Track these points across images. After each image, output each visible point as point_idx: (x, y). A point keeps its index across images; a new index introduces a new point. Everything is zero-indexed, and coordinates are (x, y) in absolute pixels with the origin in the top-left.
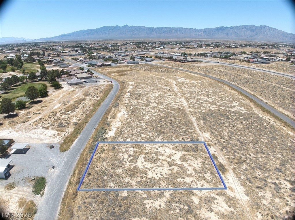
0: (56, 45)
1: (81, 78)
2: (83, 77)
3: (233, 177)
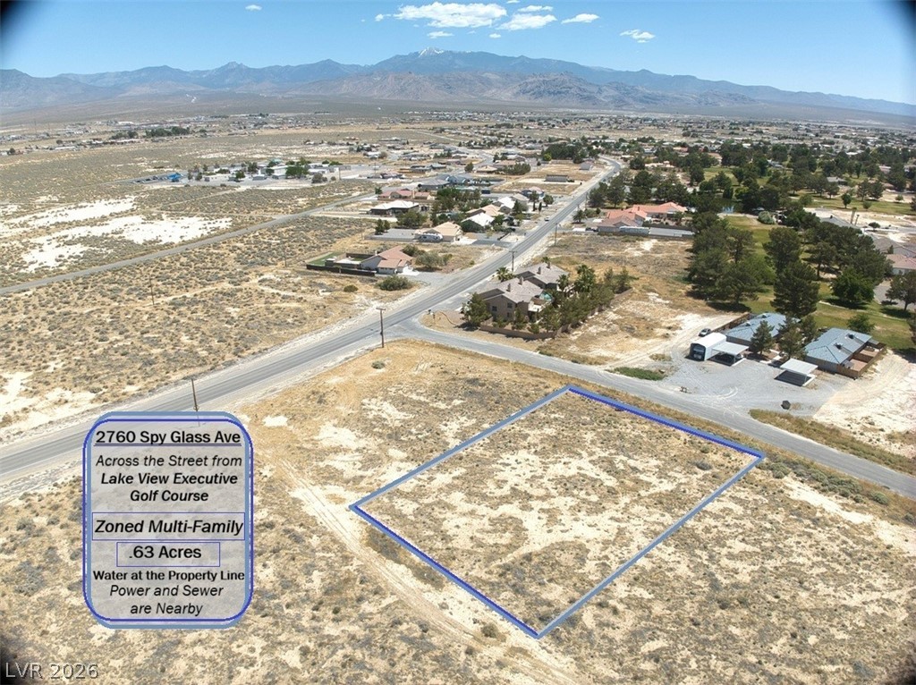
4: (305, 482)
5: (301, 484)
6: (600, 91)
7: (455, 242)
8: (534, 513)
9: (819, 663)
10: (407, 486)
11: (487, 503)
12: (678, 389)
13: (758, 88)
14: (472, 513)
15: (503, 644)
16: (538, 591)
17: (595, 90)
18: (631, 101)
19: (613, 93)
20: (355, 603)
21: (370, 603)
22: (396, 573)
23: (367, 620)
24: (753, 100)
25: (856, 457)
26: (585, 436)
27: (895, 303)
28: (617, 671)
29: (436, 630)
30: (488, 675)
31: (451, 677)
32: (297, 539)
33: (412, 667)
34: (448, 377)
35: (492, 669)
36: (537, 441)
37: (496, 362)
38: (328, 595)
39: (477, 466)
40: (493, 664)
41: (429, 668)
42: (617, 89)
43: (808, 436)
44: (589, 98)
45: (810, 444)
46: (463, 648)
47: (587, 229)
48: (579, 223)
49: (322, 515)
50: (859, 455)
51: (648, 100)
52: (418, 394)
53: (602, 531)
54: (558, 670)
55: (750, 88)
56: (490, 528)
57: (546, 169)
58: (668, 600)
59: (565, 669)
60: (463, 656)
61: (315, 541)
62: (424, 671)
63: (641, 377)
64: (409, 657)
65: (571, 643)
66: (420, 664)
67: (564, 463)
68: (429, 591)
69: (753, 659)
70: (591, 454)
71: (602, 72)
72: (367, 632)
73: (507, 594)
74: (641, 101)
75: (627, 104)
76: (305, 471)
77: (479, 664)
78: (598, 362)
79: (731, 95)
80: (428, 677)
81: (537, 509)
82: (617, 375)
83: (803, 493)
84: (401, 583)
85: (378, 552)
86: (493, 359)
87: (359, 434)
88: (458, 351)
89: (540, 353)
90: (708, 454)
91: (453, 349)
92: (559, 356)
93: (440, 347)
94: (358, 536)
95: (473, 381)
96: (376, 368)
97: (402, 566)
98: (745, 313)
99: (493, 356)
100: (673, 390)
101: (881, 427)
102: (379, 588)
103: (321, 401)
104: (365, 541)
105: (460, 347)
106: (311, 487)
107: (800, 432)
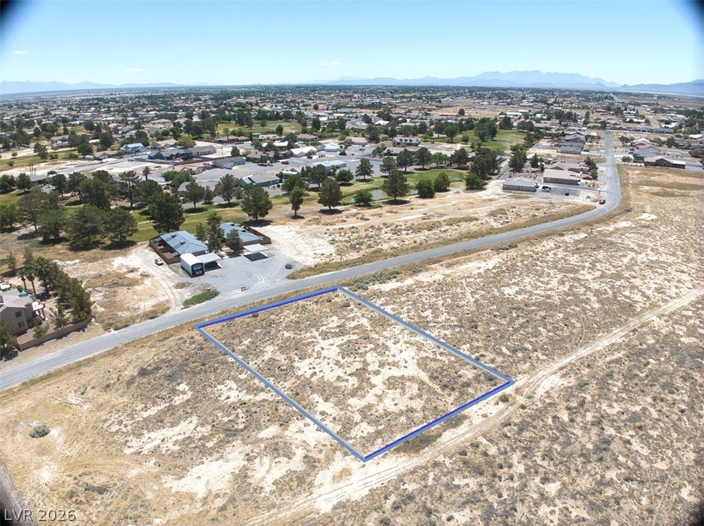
0: (645, 104)
1: (551, 178)
2: (557, 179)
3: (393, 470)
4: (301, 501)
8: (382, 370)
11: (367, 388)
12: (239, 291)
14: (379, 397)
16: (466, 378)
26: (286, 336)
28: (525, 363)
29: (509, 419)
30: (539, 403)
32: (408, 499)
35: (534, 400)
36: (283, 356)
39: (311, 388)
40: (530, 400)
43: (327, 271)
46: (521, 410)
52: (144, 410)
53: (407, 349)
54: (529, 380)
56: (399, 390)
58: (471, 340)
60: (528, 411)
63: (210, 298)
64: (535, 431)
67: (322, 349)
68: (471, 422)
70: (314, 337)
73: (470, 390)
77: (532, 405)
78: (162, 308)
81: (378, 368)
82: (193, 307)
83: (384, 287)
84: (464, 434)
85: (427, 446)
86: (103, 356)
87: (210, 459)
88: (59, 373)
89: (115, 330)
90: (333, 300)
91: (49, 376)
92: (134, 322)
93: (34, 382)
94: (404, 459)
95: (143, 372)
96: (46, 434)
97: (444, 433)
98: (139, 244)
99: (96, 354)
100: (238, 294)
101: (328, 254)
102: (472, 445)
103: (101, 490)
104: (412, 455)
105: (52, 369)
106: (314, 496)
107: (322, 272)
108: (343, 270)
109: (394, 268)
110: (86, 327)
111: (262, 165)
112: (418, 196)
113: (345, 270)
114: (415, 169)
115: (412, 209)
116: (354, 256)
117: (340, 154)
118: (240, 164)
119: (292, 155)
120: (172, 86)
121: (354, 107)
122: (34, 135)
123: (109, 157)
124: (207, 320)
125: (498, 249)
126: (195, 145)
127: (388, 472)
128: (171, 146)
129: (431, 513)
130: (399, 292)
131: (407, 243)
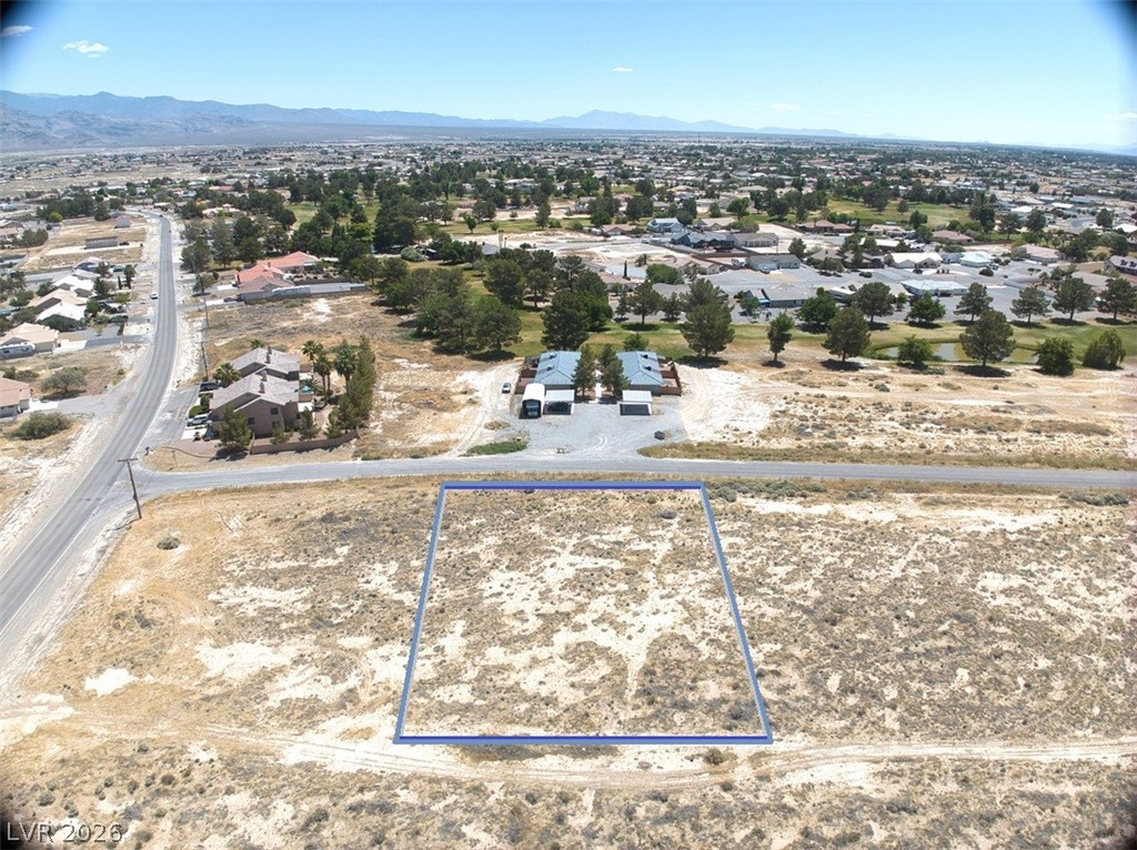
4: (281, 737)
5: (279, 743)
6: (49, 125)
7: (57, 351)
8: (591, 627)
9: (934, 628)
10: (424, 670)
11: (536, 643)
12: (553, 452)
13: (254, 107)
14: (535, 661)
15: (739, 761)
16: (698, 696)
17: (42, 124)
18: (94, 134)
19: (68, 125)
20: (561, 828)
21: (572, 815)
22: (553, 768)
23: (600, 833)
24: (252, 122)
25: (759, 462)
26: (532, 531)
27: (625, 319)
28: (841, 719)
29: (675, 791)
30: (768, 795)
31: (745, 820)
32: (384, 808)
33: (704, 841)
34: (288, 525)
35: (763, 787)
36: (493, 557)
37: (326, 486)
38: (520, 839)
39: (469, 610)
40: (757, 782)
41: (720, 827)
42: (71, 119)
43: (707, 457)
44: (35, 136)
45: (717, 464)
46: (717, 789)
47: (225, 301)
48: (203, 294)
49: (367, 762)
50: (760, 459)
51: (116, 131)
52: (277, 560)
53: (670, 613)
54: (806, 749)
55: (245, 107)
56: (573, 666)
57: (67, 232)
58: (795, 641)
59: (809, 745)
60: (728, 796)
61: (406, 797)
62: (719, 834)
63: (505, 452)
64: (690, 834)
65: (785, 721)
66: (707, 832)
67: (552, 566)
68: (612, 762)
69: (899, 650)
70: (563, 546)
71: (45, 100)
72: (617, 844)
73: (679, 717)
74: (109, 133)
75: (91, 139)
76: (260, 723)
77: (748, 791)
78: (440, 449)
79: (223, 118)
80: (730, 837)
81: (589, 622)
82: (476, 457)
83: (765, 506)
84: (574, 774)
85: (501, 760)
86: (317, 485)
87: (266, 641)
88: (258, 489)
89: (363, 459)
90: (658, 503)
91: (246, 489)
92: (391, 456)
93: (225, 491)
94: (451, 758)
95: (328, 518)
96: (171, 548)
97: (548, 756)
98: (516, 359)
99: (311, 481)
100: (550, 455)
101: (746, 431)
102: (560, 795)
103: (146, 624)
104: (468, 759)
105: (253, 484)
106: (300, 738)
107: (699, 457)
108: (738, 462)
109: (822, 482)
110: (337, 446)
111: (822, 274)
112: (1038, 367)
113: (742, 462)
114: (1098, 320)
115: (996, 388)
116: (786, 443)
117: (981, 273)
118: (789, 268)
119: (890, 263)
120: (838, 135)
121: (1110, 196)
122: (564, 192)
123: (623, 233)
124: (468, 479)
125: (1073, 499)
126: (757, 229)
127: (410, 762)
128: (723, 228)
129: (379, 843)
130: (781, 521)
131: (908, 442)
